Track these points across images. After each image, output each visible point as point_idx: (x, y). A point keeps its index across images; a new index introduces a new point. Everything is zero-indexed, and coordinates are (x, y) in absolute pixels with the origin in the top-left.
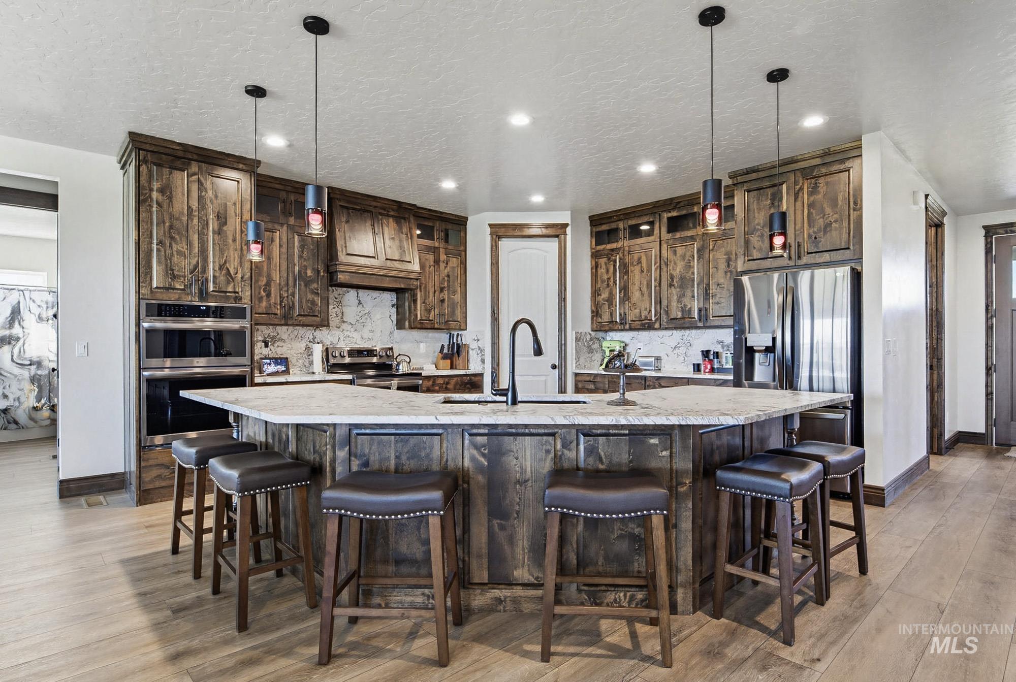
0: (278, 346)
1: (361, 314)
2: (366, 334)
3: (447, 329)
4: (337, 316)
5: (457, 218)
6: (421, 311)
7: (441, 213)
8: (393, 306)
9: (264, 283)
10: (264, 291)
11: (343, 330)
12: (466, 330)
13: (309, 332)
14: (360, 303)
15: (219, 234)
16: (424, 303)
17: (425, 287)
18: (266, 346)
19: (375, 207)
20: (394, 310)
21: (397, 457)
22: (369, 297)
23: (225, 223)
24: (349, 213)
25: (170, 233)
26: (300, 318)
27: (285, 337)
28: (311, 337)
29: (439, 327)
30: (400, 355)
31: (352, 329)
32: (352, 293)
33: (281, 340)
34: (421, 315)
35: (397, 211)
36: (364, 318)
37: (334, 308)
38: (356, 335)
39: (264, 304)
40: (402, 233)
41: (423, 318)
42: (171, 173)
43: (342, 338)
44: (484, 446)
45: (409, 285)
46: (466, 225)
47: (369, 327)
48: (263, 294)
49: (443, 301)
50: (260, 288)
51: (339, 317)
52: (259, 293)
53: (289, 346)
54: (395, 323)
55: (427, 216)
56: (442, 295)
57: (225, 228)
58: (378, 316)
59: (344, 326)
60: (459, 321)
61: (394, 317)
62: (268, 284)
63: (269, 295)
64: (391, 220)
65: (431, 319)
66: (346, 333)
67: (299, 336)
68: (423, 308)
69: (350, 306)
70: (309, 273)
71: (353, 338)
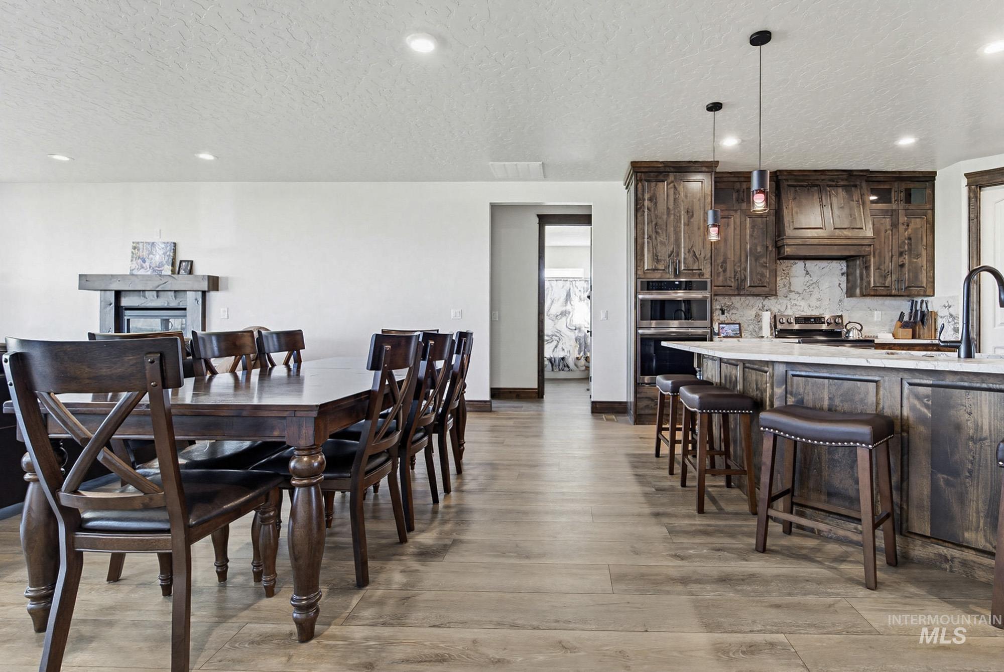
0: (732, 314)
1: (808, 284)
2: (814, 302)
3: (908, 296)
4: (785, 286)
5: (921, 175)
6: (874, 277)
7: (900, 172)
8: (843, 274)
9: (721, 261)
10: (722, 267)
11: (791, 299)
12: (933, 295)
13: (759, 301)
14: (807, 273)
15: (688, 225)
16: (879, 269)
17: (880, 253)
18: (723, 313)
19: (823, 180)
20: (844, 278)
21: (830, 399)
22: (817, 267)
23: (693, 216)
24: (796, 191)
25: (655, 229)
26: (751, 289)
27: (737, 305)
28: (761, 305)
29: (897, 293)
30: (850, 322)
31: (800, 298)
32: (800, 264)
33: (734, 308)
34: (874, 281)
35: (846, 180)
36: (811, 287)
37: (782, 279)
38: (803, 303)
39: (721, 278)
40: (853, 201)
41: (878, 285)
42: (656, 185)
43: (789, 307)
44: (927, 397)
45: (860, 251)
46: (935, 180)
47: (816, 295)
48: (721, 270)
49: (902, 266)
50: (718, 265)
51: (787, 287)
52: (718, 270)
53: (742, 313)
54: (845, 290)
55: (882, 179)
56: (901, 259)
57: (692, 220)
58: (827, 285)
59: (792, 295)
60: (923, 287)
61: (844, 286)
62: (724, 262)
63: (725, 271)
64: (840, 190)
65: (887, 285)
66: (795, 302)
67: (750, 305)
68: (877, 274)
69: (797, 277)
70: (759, 249)
71: (800, 306)
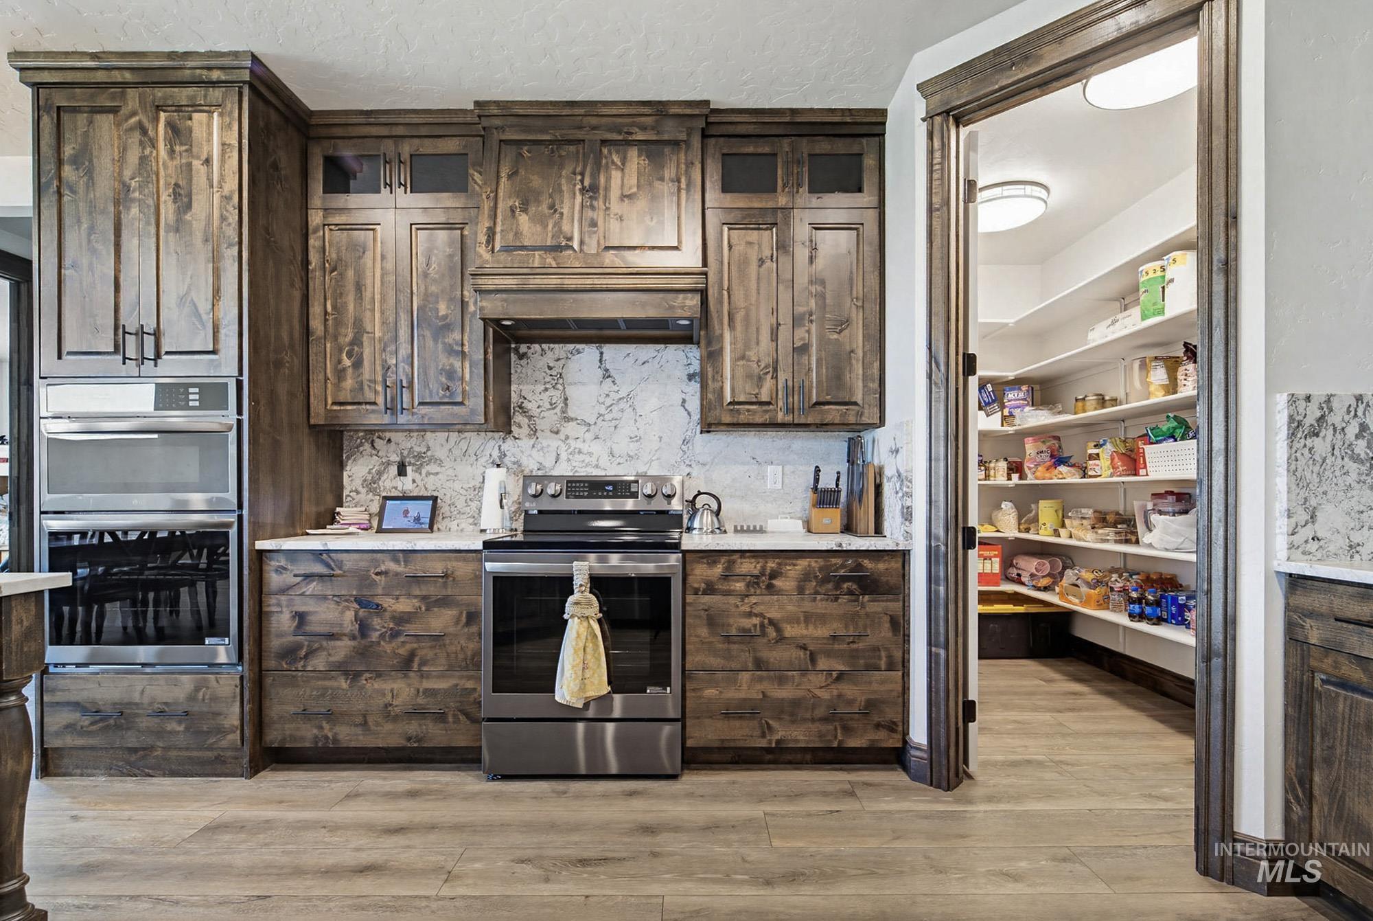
0: (428, 474)
1: (608, 402)
2: (622, 445)
4: (553, 406)
5: (848, 120)
6: (733, 378)
7: (794, 111)
8: (691, 377)
9: (349, 338)
10: (349, 355)
11: (567, 437)
12: (882, 423)
13: (492, 443)
14: (607, 375)
15: (177, 230)
16: (743, 357)
17: (747, 318)
18: (402, 471)
19: (594, 128)
20: (695, 387)
22: (631, 360)
23: (189, 206)
26: (425, 410)
27: (441, 453)
28: (496, 454)
29: (789, 419)
30: (700, 493)
31: (589, 436)
32: (589, 353)
33: (434, 460)
34: (733, 390)
35: (653, 128)
36: (615, 408)
37: (546, 389)
38: (596, 448)
39: (349, 383)
40: (662, 179)
41: (742, 399)
42: (91, 122)
43: (564, 456)
46: (882, 135)
47: (627, 429)
48: (347, 362)
49: (803, 349)
50: (340, 350)
51: (558, 410)
52: (340, 362)
53: (451, 472)
54: (696, 416)
55: (751, 129)
56: (801, 333)
57: (188, 217)
58: (654, 402)
59: (570, 429)
60: (855, 404)
61: (694, 404)
62: (357, 341)
63: (358, 364)
64: (633, 153)
65: (764, 398)
66: (579, 444)
67: (471, 451)
68: (740, 372)
69: (583, 384)
70: (443, 309)
71: (590, 454)
